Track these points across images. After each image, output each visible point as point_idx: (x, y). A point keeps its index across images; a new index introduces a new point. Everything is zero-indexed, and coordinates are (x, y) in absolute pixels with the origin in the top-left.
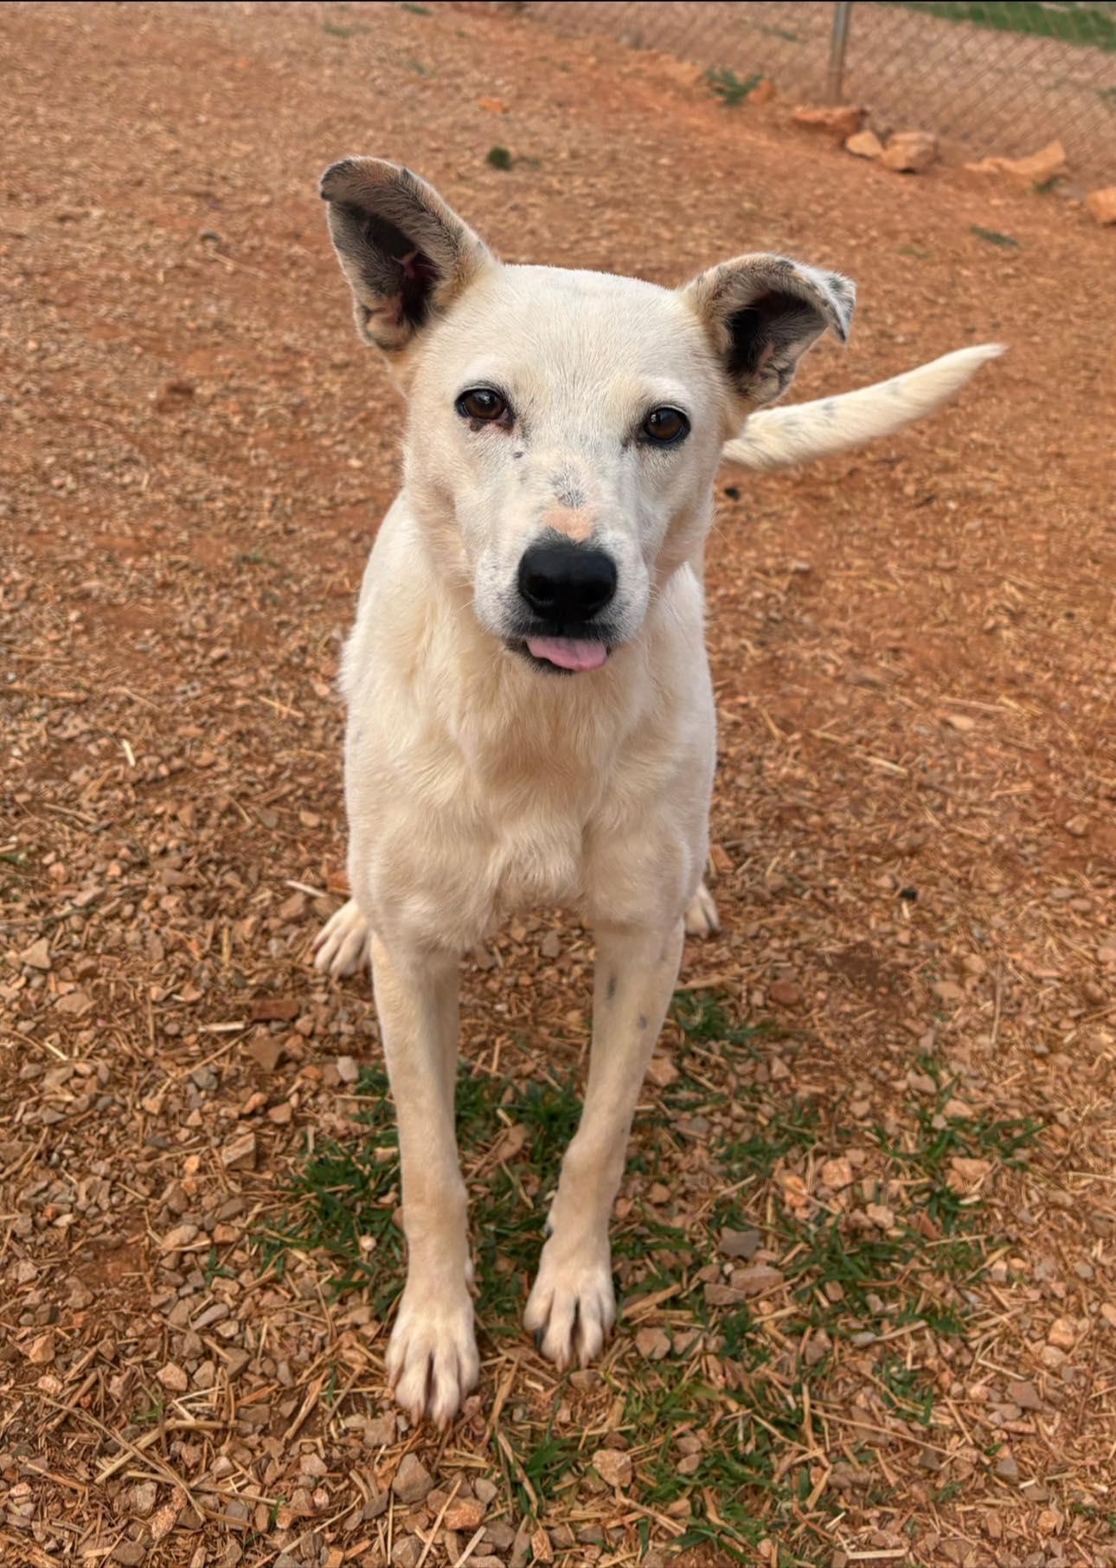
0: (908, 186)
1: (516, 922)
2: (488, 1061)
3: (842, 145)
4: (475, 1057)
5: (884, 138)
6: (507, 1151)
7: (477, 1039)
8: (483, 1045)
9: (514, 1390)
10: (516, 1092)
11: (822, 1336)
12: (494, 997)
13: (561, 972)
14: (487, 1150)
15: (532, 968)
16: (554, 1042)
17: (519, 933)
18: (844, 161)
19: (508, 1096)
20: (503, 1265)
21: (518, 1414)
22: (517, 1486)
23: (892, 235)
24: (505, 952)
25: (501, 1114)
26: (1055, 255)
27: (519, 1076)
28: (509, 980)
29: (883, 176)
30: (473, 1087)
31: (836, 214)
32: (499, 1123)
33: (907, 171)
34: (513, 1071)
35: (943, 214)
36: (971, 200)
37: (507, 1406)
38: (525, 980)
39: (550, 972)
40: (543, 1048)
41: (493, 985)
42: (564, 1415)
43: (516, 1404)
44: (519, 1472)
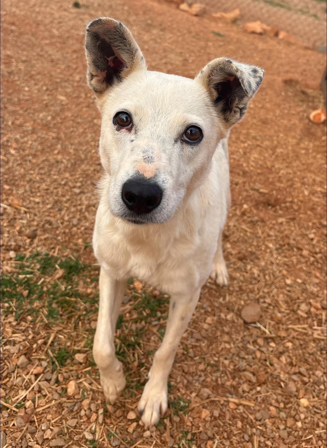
0: (196, 19)
1: (66, 215)
2: (54, 252)
3: (178, 7)
4: (50, 251)
5: (190, 5)
6: (58, 276)
7: (52, 246)
8: (53, 248)
9: (55, 338)
10: (62, 261)
11: (143, 323)
12: (58, 235)
13: (78, 229)
14: (52, 275)
15: (69, 228)
16: (74, 247)
17: (66, 218)
18: (178, 12)
19: (59, 262)
20: (54, 306)
21: (56, 344)
22: (53, 363)
23: (190, 32)
24: (62, 223)
25: (57, 266)
26: (235, 40)
27: (63, 256)
28: (62, 231)
29: (189, 16)
30: (49, 259)
31: (175, 26)
32: (56, 269)
33: (196, 15)
34: (61, 255)
35: (206, 28)
36: (213, 24)
37: (52, 342)
38: (67, 231)
39: (75, 229)
40: (71, 249)
41: (58, 232)
42: (69, 344)
43: (55, 341)
44: (54, 359)
